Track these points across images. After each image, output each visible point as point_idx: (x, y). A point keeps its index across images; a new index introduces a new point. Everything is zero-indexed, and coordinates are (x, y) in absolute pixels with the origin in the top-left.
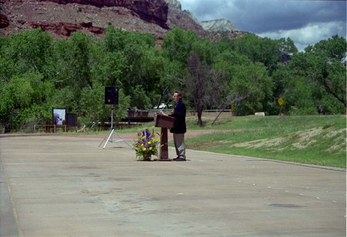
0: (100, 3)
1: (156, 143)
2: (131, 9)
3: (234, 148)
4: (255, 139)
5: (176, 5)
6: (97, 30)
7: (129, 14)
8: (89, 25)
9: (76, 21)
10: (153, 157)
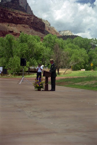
0: (17, 23)
1: (43, 83)
2: (30, 26)
3: (75, 85)
4: (83, 81)
5: (48, 24)
6: (15, 34)
7: (29, 28)
8: (12, 32)
9: (7, 30)
10: (42, 89)
